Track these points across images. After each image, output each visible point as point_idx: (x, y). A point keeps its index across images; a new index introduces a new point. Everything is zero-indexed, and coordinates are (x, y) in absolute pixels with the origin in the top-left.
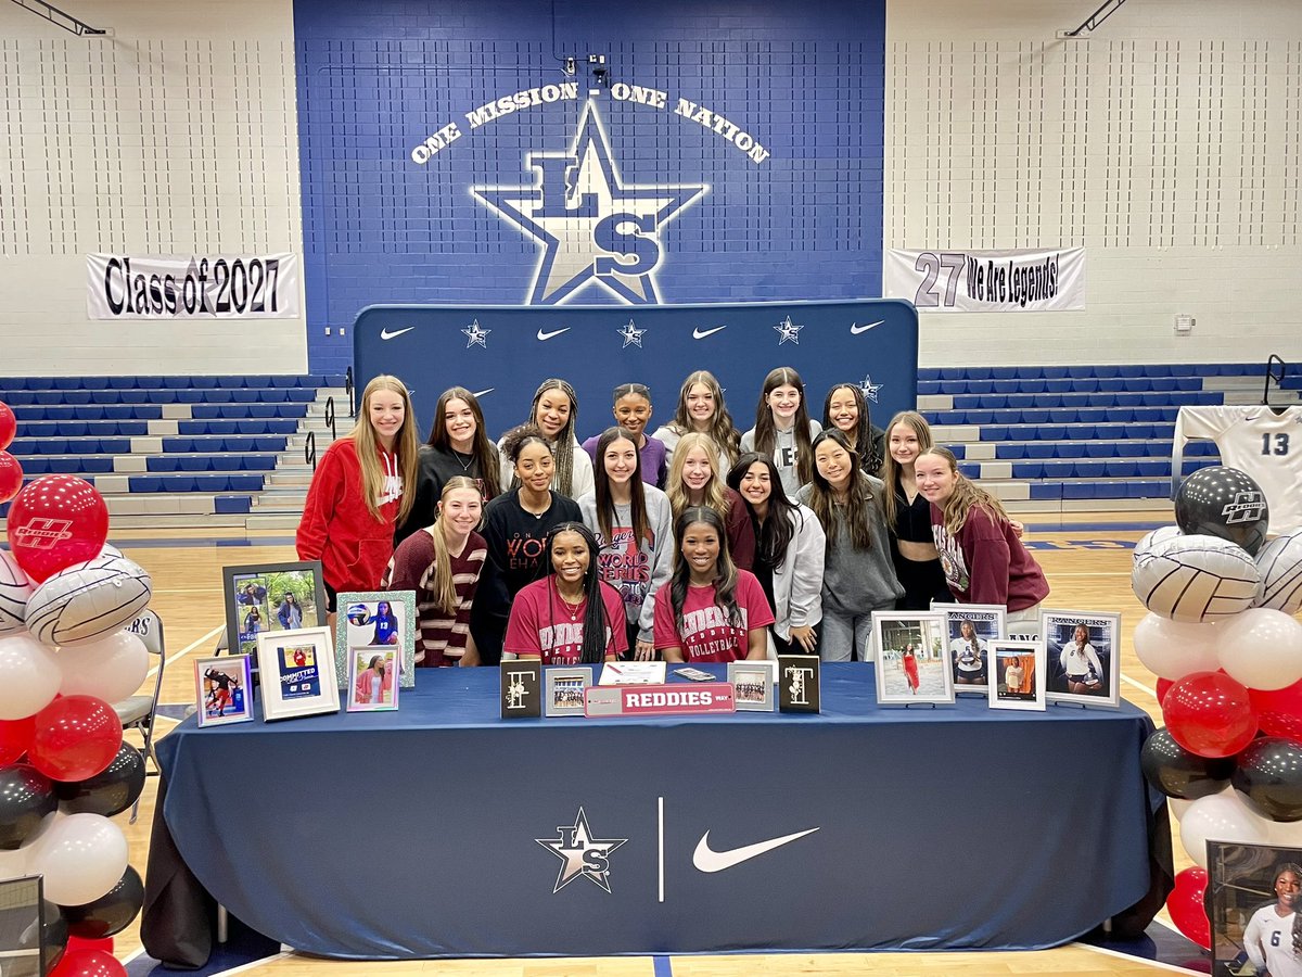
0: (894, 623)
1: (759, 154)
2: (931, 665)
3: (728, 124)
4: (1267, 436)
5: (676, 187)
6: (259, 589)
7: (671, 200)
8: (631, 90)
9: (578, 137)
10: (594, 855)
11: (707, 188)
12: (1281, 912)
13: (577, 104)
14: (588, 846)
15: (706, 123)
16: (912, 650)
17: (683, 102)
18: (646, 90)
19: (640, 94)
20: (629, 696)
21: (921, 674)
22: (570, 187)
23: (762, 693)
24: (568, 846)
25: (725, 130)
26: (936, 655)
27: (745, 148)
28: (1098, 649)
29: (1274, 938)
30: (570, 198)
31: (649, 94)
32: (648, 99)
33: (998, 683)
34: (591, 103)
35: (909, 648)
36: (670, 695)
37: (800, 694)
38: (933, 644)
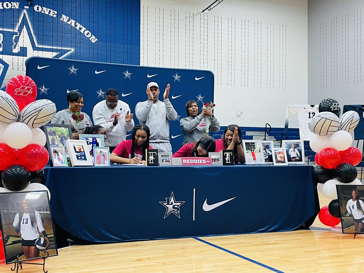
0: (248, 143)
1: (94, 39)
2: (259, 154)
3: (81, 27)
4: (310, 113)
5: (60, 48)
6: (54, 131)
7: (58, 53)
8: (42, 9)
9: (19, 24)
10: (176, 206)
11: (73, 50)
12: (353, 200)
13: (19, 11)
14: (174, 204)
15: (73, 25)
16: (253, 151)
17: (64, 16)
18: (49, 9)
19: (46, 11)
20: (184, 160)
21: (256, 157)
22: (15, 44)
23: (219, 161)
24: (168, 204)
25: (80, 29)
26: (259, 152)
27: (88, 36)
28: (298, 150)
29: (353, 207)
30: (15, 48)
31: (50, 11)
32: (49, 13)
33: (276, 159)
34: (25, 11)
35: (253, 149)
36: (195, 160)
37: (228, 160)
38: (258, 149)
